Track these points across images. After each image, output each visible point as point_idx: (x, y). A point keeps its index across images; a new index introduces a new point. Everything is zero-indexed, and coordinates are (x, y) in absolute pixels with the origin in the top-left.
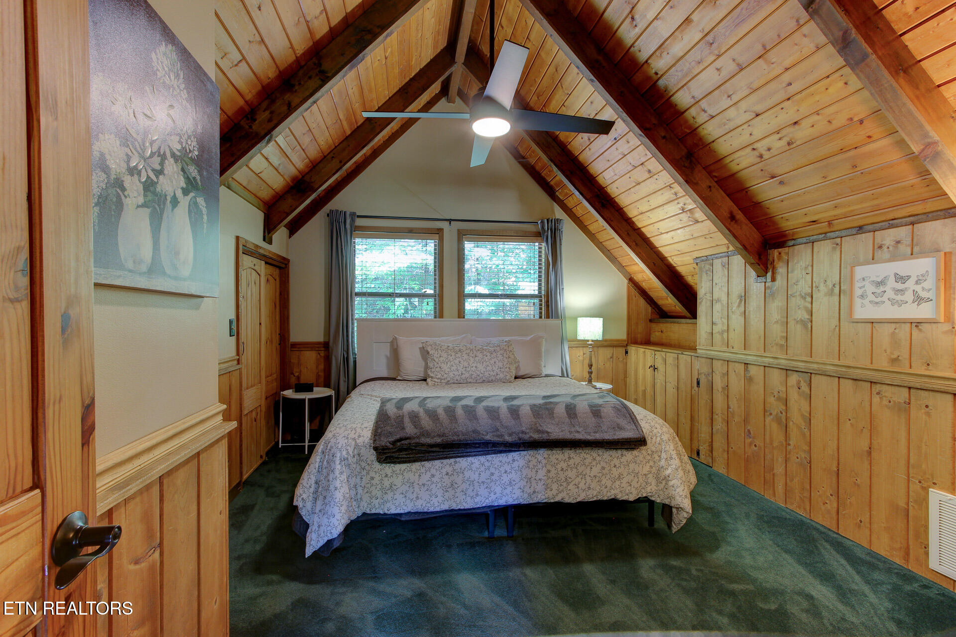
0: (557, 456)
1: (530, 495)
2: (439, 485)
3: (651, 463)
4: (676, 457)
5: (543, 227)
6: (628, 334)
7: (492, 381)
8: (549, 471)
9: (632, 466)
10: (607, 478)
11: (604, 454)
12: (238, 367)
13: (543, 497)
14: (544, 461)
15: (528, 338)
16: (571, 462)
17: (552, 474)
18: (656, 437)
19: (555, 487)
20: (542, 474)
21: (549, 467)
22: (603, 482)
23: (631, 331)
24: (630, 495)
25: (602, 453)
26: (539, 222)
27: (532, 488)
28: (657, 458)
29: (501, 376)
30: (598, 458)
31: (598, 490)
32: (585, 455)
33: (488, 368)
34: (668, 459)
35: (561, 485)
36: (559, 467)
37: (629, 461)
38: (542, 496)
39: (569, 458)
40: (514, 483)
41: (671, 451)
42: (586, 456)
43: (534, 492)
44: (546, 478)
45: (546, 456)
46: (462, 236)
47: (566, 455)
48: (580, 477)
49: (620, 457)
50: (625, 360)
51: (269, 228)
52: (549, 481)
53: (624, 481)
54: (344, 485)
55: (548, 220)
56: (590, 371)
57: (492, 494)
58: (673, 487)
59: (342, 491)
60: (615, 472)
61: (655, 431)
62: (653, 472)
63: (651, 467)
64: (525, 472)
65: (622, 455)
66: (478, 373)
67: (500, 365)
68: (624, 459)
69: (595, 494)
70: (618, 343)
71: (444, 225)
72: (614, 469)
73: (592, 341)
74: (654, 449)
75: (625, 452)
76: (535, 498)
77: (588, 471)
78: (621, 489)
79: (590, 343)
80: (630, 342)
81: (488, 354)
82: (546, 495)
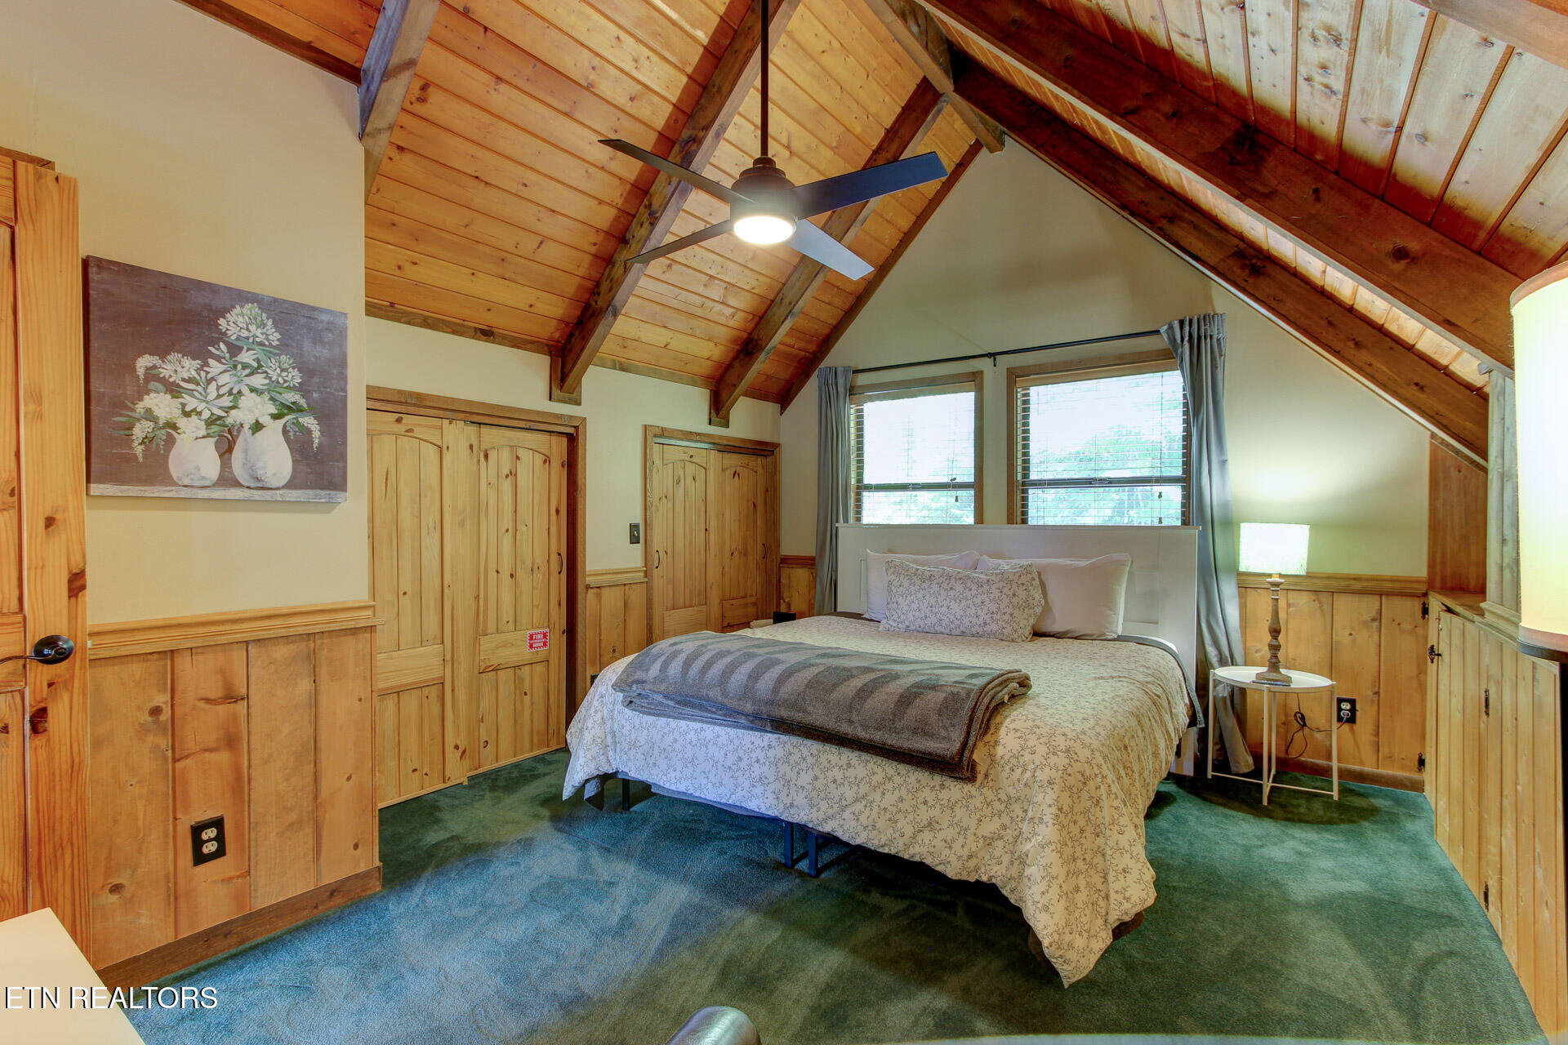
0: (830, 757)
1: (786, 808)
2: (680, 756)
3: (1005, 820)
4: (1051, 821)
5: (1172, 339)
6: (1432, 565)
7: (977, 635)
8: (816, 778)
9: (960, 812)
10: (908, 820)
11: (910, 774)
12: (646, 580)
13: (805, 818)
14: (810, 760)
15: (1083, 563)
16: (851, 773)
17: (819, 784)
18: (1024, 771)
19: (824, 806)
20: (805, 779)
21: (817, 771)
22: (900, 825)
23: (1443, 556)
24: (948, 866)
25: (905, 772)
26: (1163, 329)
27: (790, 797)
28: (1019, 812)
29: (993, 627)
30: (897, 779)
31: (889, 835)
32: (875, 767)
33: (969, 611)
34: (1036, 820)
35: (832, 807)
36: (830, 774)
37: (953, 800)
38: (802, 815)
39: (849, 766)
40: (766, 781)
41: (1045, 807)
42: (875, 770)
43: (792, 805)
44: (810, 787)
45: (815, 752)
46: (1017, 378)
47: (844, 758)
48: (864, 802)
49: (937, 788)
50: (1420, 631)
51: (719, 407)
52: (814, 794)
53: (941, 835)
54: (596, 726)
55: (1182, 323)
56: (1274, 643)
57: (739, 789)
58: (1029, 879)
59: (593, 732)
60: (924, 815)
61: (1027, 757)
62: (1006, 839)
63: (1004, 827)
64: (784, 768)
65: (942, 786)
66: (952, 618)
67: (993, 607)
68: (945, 794)
69: (883, 842)
70: (1397, 585)
71: (985, 365)
72: (923, 808)
73: (1281, 576)
74: (1012, 792)
75: (949, 782)
76: (796, 816)
77: (877, 795)
78: (932, 849)
79: (1276, 579)
80: (1438, 584)
81: (974, 587)
82: (810, 816)
